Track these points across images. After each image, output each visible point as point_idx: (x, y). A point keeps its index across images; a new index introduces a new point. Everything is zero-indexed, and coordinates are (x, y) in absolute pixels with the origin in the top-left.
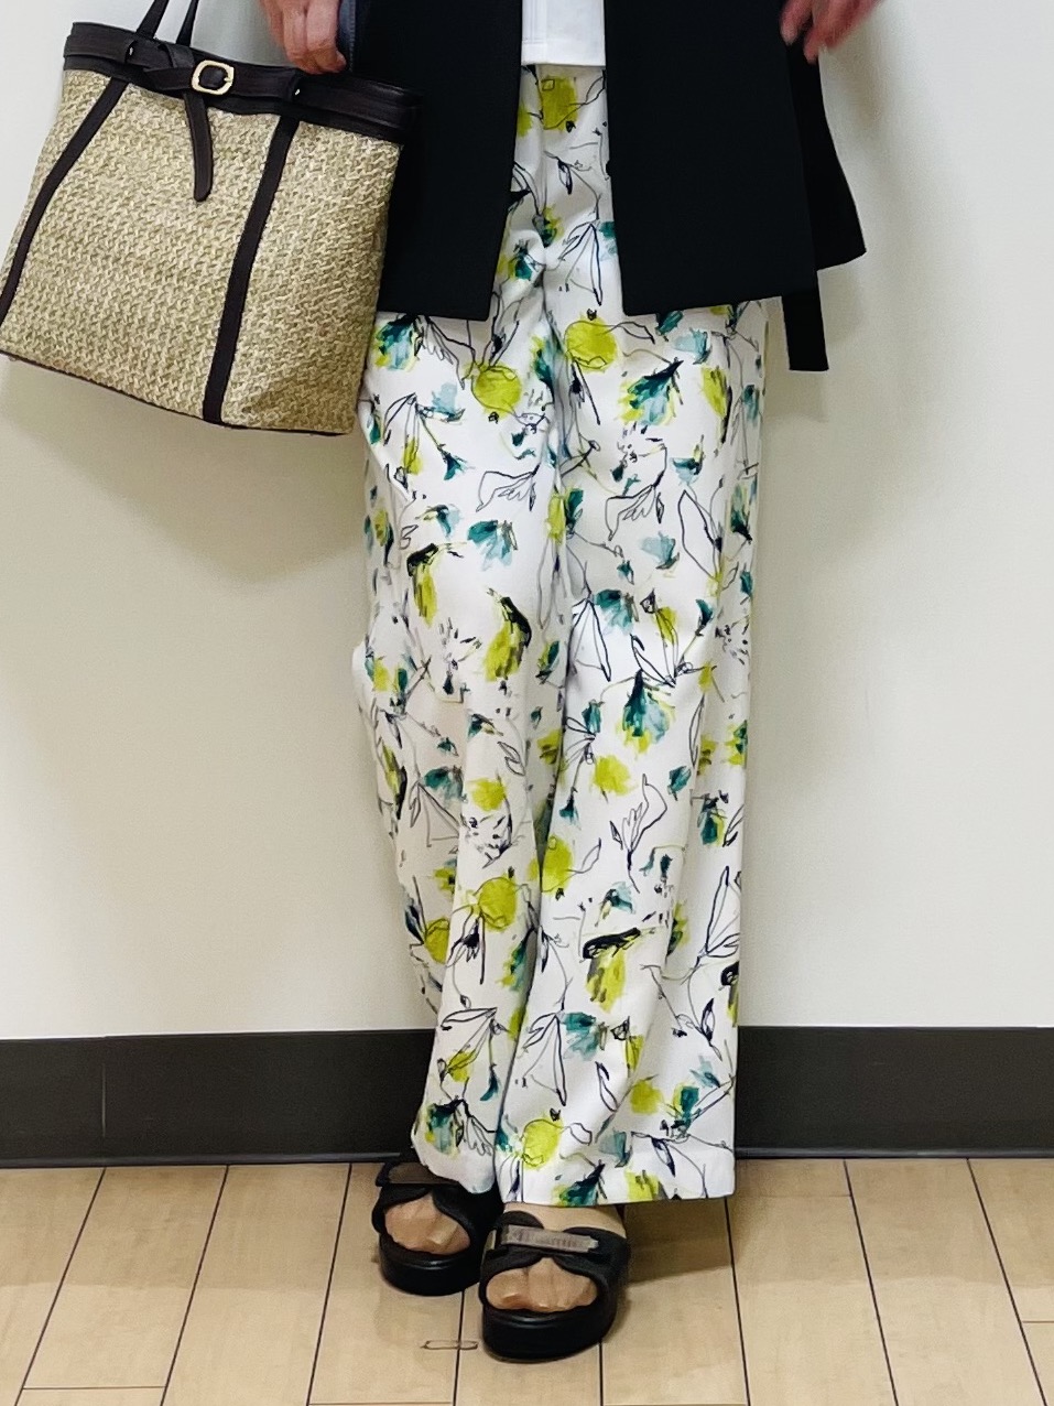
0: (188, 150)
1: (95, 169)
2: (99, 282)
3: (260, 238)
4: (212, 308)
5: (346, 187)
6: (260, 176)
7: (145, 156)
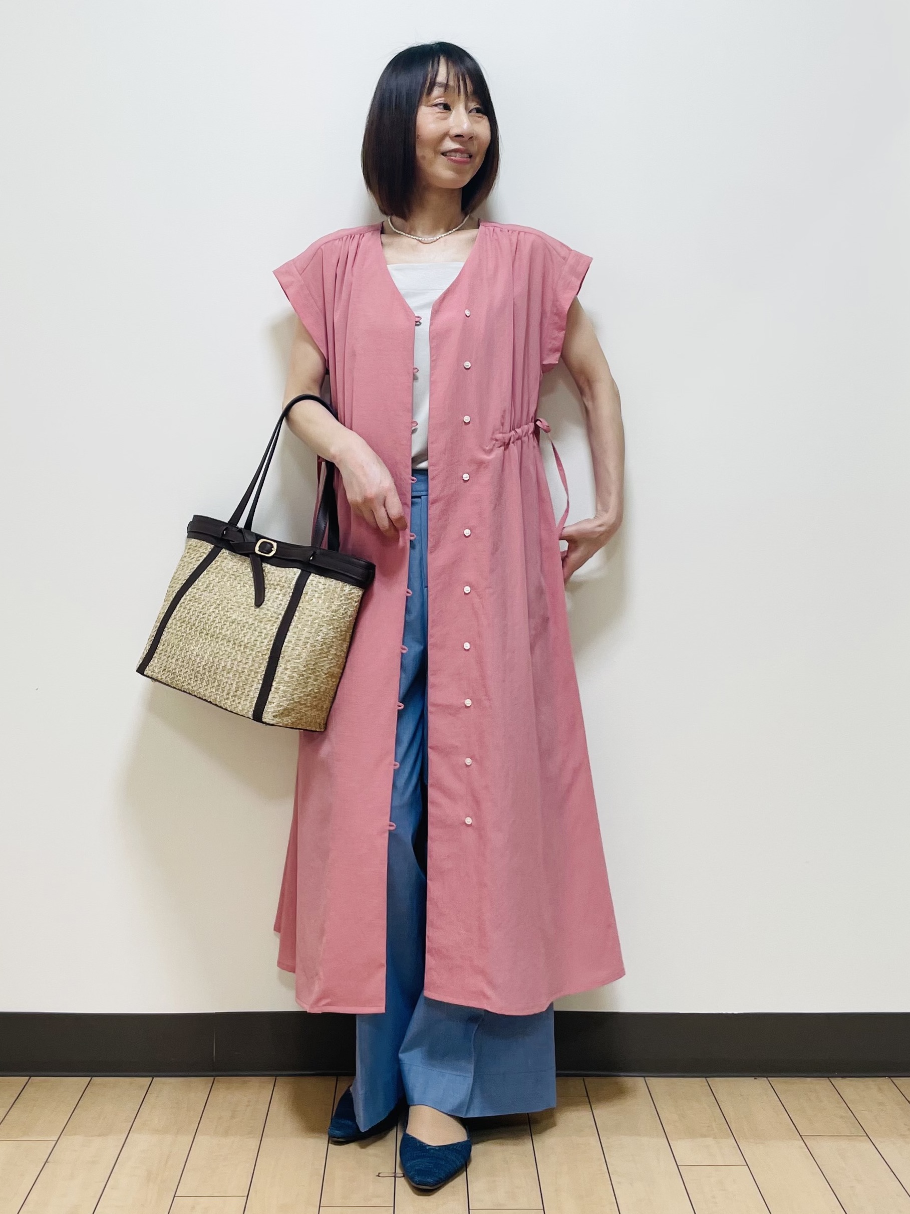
0: (251, 582)
1: (202, 588)
2: (203, 646)
3: (288, 630)
4: (261, 664)
5: (334, 607)
6: (289, 599)
7: (229, 584)
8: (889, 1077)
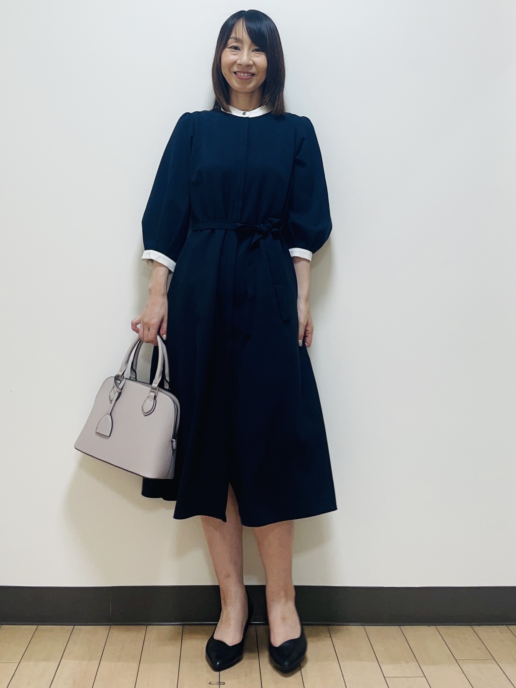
8: (506, 625)
